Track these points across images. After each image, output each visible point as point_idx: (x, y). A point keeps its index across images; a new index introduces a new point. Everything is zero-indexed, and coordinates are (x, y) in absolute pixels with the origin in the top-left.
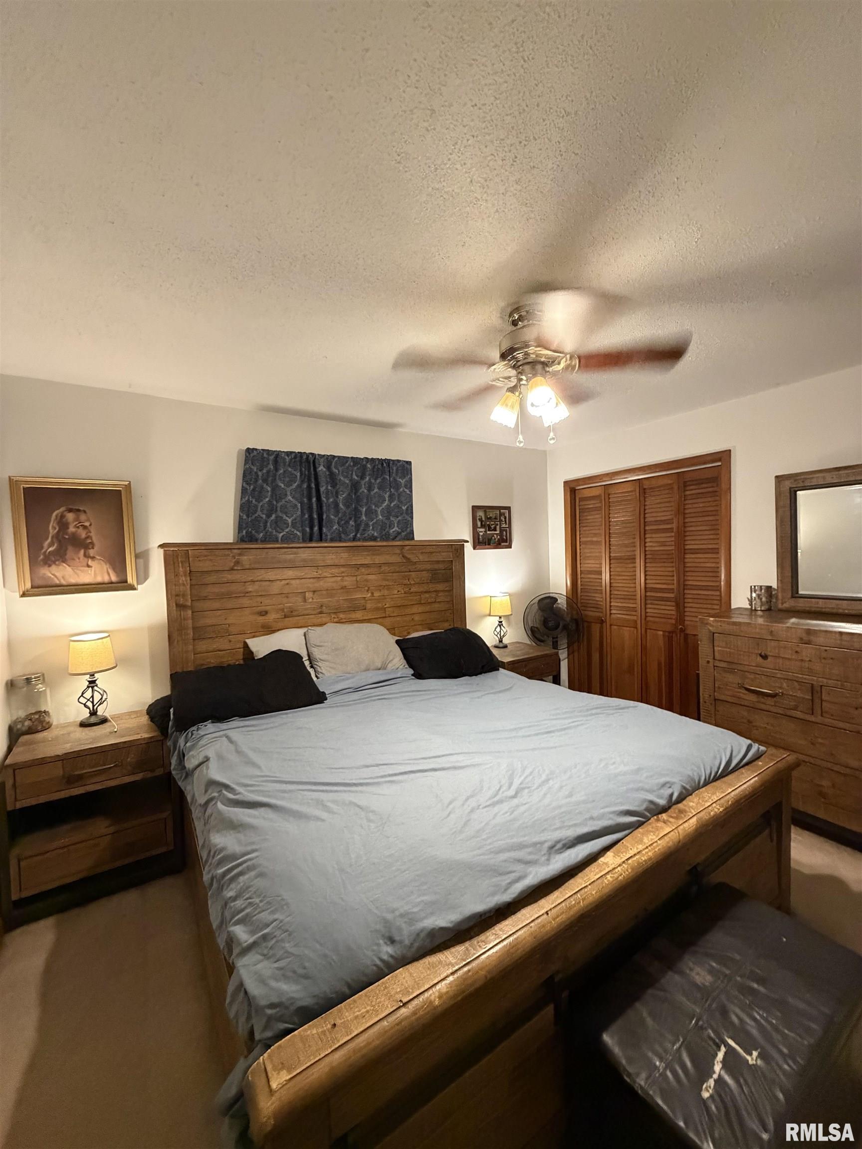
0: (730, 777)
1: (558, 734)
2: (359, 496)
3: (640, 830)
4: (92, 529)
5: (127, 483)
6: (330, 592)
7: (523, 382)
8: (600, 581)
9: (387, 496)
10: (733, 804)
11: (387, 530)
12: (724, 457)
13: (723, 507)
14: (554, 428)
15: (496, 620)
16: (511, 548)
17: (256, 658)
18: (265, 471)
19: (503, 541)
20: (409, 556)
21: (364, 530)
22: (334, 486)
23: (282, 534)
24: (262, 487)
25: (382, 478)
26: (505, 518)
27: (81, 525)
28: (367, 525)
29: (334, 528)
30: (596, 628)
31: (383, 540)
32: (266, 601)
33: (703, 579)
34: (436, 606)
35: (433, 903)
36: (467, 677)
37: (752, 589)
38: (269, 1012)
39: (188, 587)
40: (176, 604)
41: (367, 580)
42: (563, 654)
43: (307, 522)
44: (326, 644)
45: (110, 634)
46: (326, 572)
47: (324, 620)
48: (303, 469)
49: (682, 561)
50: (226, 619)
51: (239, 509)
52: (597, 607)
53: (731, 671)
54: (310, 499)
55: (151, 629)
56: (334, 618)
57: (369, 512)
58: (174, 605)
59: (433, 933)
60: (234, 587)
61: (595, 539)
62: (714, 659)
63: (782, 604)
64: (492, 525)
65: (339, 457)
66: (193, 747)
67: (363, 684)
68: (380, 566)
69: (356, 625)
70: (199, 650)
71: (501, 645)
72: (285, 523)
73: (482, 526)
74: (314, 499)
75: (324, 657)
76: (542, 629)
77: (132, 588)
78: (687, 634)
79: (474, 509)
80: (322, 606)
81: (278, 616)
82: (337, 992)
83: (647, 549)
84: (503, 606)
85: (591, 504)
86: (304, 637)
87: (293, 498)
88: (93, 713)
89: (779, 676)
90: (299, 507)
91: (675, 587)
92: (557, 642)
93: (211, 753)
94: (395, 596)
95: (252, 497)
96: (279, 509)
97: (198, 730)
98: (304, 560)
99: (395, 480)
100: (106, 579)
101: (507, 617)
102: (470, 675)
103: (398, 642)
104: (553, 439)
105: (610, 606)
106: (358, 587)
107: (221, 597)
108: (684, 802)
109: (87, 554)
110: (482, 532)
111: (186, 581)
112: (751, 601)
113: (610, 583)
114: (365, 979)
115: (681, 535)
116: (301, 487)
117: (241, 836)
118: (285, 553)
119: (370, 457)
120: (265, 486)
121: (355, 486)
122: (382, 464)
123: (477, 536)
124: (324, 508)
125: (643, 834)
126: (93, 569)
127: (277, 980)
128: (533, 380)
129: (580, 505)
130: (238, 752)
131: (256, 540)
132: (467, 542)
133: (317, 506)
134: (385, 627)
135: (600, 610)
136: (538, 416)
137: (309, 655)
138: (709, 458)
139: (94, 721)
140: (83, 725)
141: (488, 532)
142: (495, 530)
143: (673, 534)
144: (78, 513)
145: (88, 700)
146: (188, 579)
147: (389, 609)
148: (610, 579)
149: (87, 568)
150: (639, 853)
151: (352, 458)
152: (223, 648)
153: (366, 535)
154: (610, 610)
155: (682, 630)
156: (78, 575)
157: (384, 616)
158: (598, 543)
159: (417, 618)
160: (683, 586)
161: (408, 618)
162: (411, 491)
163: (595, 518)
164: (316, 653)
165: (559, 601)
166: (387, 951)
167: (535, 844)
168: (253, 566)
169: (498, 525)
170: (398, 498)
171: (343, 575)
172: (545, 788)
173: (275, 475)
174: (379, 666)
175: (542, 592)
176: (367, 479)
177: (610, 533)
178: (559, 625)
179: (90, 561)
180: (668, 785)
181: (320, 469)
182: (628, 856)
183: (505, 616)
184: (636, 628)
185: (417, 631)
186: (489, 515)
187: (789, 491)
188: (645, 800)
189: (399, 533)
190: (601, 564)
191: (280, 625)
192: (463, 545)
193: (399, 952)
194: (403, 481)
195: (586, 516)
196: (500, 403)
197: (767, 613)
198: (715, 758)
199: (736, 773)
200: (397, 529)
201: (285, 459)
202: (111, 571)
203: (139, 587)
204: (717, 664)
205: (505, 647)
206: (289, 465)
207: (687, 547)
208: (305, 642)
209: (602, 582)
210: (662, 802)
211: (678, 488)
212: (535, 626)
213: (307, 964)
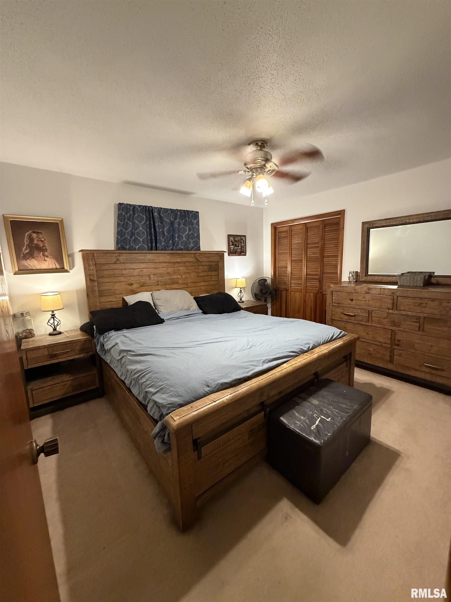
0: (332, 342)
1: (266, 330)
2: (174, 229)
3: (297, 358)
4: (45, 242)
5: (61, 219)
6: (161, 275)
7: (254, 176)
8: (286, 271)
9: (187, 229)
10: (332, 350)
11: (188, 245)
12: (341, 213)
13: (340, 237)
14: (267, 198)
15: (238, 290)
16: (246, 255)
17: (129, 305)
18: (128, 215)
19: (242, 252)
20: (198, 258)
21: (177, 245)
22: (162, 223)
23: (138, 246)
24: (127, 223)
25: (185, 220)
26: (243, 241)
27: (40, 240)
28: (178, 243)
29: (163, 244)
30: (284, 293)
31: (185, 250)
32: (132, 279)
33: (330, 269)
34: (211, 282)
35: (221, 376)
36: (226, 313)
37: (350, 273)
38: (168, 406)
39: (95, 271)
40: (90, 280)
41: (179, 270)
42: (269, 305)
43: (149, 241)
44: (162, 298)
45: (60, 293)
46: (160, 265)
47: (160, 288)
48: (147, 214)
49: (322, 261)
50: (113, 287)
51: (116, 234)
52: (285, 284)
53: (338, 307)
54: (150, 229)
55: (78, 292)
56: (164, 287)
57: (179, 237)
58: (89, 279)
59: (222, 384)
60: (117, 272)
61: (284, 252)
62: (332, 302)
63: (362, 279)
64: (237, 244)
65: (164, 208)
66: (107, 341)
67: (181, 316)
68: (185, 262)
69: (175, 290)
70: (101, 301)
71: (241, 301)
72: (139, 241)
73: (233, 245)
74: (153, 230)
75: (161, 304)
76: (260, 294)
77: (67, 271)
78: (323, 294)
79: (229, 236)
80: (158, 282)
81: (138, 286)
82: (191, 400)
83: (308, 256)
84: (242, 282)
85: (283, 235)
86: (151, 296)
87: (142, 228)
88: (55, 329)
89: (356, 308)
90: (146, 233)
91: (319, 273)
92: (266, 300)
93: (118, 341)
94: (193, 277)
95: (123, 228)
96: (136, 234)
97: (108, 334)
98: (149, 259)
99: (191, 221)
100: (54, 267)
101: (244, 288)
102: (228, 313)
103: (194, 298)
104: (267, 202)
105: (291, 283)
106: (175, 273)
107: (110, 276)
108: (314, 350)
109: (44, 254)
110: (232, 247)
111: (94, 268)
112: (349, 278)
113: (291, 272)
114: (200, 397)
115: (323, 249)
116: (146, 223)
117: (142, 364)
118: (140, 256)
119: (179, 209)
120: (129, 222)
121: (172, 224)
122: (185, 213)
123: (230, 249)
124: (158, 234)
125: (298, 359)
126: (47, 262)
127: (169, 398)
128: (259, 176)
129: (278, 235)
130: (131, 340)
131: (126, 249)
132: (225, 252)
133: (154, 233)
134: (188, 292)
135: (286, 285)
136: (261, 192)
137: (154, 304)
138: (336, 213)
139: (55, 333)
140: (50, 335)
141: (235, 248)
142: (238, 247)
143: (319, 249)
144: (39, 234)
145: (52, 324)
146: (95, 267)
147: (190, 284)
148: (291, 270)
149: (44, 261)
150: (295, 364)
151: (170, 209)
152: (112, 301)
153: (178, 248)
154: (291, 285)
155: (321, 292)
156: (41, 265)
157: (187, 287)
158: (287, 253)
159: (202, 288)
160: (323, 273)
161: (198, 288)
162: (199, 226)
163: (285, 241)
164: (157, 302)
165: (268, 281)
166: (207, 389)
167: (258, 361)
168: (125, 262)
169: (239, 244)
170: (193, 230)
171: (168, 267)
172: (261, 346)
173: (133, 217)
174: (187, 309)
175: (260, 277)
176: (178, 220)
177: (291, 249)
178: (267, 292)
179: (46, 258)
180: (308, 344)
181: (155, 214)
182: (292, 364)
183: (242, 288)
184: (302, 292)
185: (203, 294)
186: (236, 239)
187: (367, 229)
188: (299, 348)
189: (193, 247)
190: (287, 263)
191: (138, 290)
192: (224, 253)
193: (211, 389)
194: (195, 222)
195: (281, 240)
196: (244, 185)
197: (355, 283)
198: (327, 335)
199: (335, 341)
200: (193, 245)
201: (138, 209)
202: (56, 263)
203: (71, 271)
204: (334, 304)
205: (243, 302)
206: (140, 212)
207: (325, 255)
208: (151, 298)
209: (287, 272)
210: (306, 349)
211: (322, 227)
212: (257, 293)
213: (179, 393)
